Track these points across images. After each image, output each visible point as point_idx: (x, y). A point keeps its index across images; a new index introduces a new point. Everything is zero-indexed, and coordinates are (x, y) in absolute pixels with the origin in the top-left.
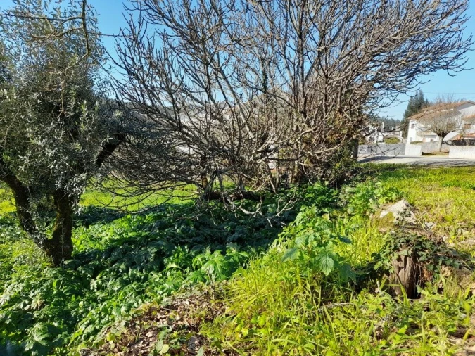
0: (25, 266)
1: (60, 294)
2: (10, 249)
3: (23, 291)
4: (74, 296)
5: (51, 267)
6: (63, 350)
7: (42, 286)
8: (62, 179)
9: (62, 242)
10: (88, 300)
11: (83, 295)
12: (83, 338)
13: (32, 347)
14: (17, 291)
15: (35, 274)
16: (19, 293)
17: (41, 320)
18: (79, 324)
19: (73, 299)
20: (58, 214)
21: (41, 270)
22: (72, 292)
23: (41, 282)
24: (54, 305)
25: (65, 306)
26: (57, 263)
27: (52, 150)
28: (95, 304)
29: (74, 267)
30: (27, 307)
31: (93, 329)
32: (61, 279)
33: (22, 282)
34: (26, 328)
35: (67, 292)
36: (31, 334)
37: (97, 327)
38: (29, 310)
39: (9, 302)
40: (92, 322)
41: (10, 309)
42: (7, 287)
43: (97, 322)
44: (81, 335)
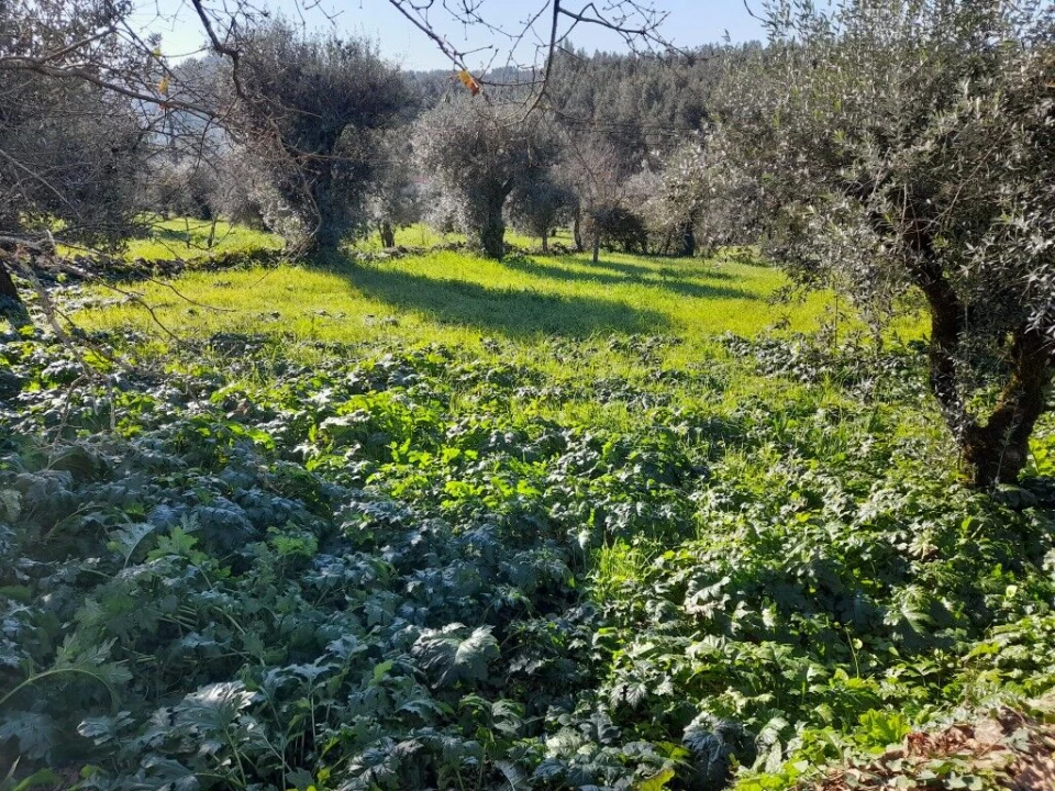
0: (915, 463)
1: (970, 549)
2: (894, 417)
3: (901, 511)
4: (999, 565)
5: (968, 486)
6: (950, 661)
7: (939, 516)
8: (1050, 310)
9: (1006, 443)
10: (1030, 590)
11: (1021, 574)
12: (996, 663)
13: (895, 624)
14: (892, 508)
15: (931, 486)
16: (894, 512)
17: (921, 583)
18: (996, 629)
19: (997, 572)
20: (1014, 378)
21: (943, 483)
22: (999, 556)
23: (939, 508)
24: (954, 565)
25: (975, 578)
26: (981, 483)
27: (1046, 238)
28: (1043, 605)
29: (1016, 504)
30: (902, 546)
31: (1025, 656)
32: (981, 519)
33: (904, 492)
34: (893, 583)
35: (986, 551)
36: (898, 600)
37: (1037, 659)
38: (905, 552)
39: (873, 522)
40: (1026, 641)
41: (873, 535)
42: (875, 491)
43: (1039, 646)
44: (994, 655)
